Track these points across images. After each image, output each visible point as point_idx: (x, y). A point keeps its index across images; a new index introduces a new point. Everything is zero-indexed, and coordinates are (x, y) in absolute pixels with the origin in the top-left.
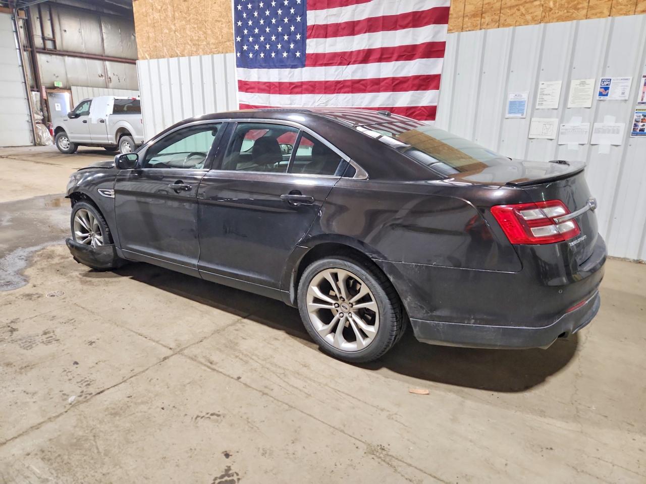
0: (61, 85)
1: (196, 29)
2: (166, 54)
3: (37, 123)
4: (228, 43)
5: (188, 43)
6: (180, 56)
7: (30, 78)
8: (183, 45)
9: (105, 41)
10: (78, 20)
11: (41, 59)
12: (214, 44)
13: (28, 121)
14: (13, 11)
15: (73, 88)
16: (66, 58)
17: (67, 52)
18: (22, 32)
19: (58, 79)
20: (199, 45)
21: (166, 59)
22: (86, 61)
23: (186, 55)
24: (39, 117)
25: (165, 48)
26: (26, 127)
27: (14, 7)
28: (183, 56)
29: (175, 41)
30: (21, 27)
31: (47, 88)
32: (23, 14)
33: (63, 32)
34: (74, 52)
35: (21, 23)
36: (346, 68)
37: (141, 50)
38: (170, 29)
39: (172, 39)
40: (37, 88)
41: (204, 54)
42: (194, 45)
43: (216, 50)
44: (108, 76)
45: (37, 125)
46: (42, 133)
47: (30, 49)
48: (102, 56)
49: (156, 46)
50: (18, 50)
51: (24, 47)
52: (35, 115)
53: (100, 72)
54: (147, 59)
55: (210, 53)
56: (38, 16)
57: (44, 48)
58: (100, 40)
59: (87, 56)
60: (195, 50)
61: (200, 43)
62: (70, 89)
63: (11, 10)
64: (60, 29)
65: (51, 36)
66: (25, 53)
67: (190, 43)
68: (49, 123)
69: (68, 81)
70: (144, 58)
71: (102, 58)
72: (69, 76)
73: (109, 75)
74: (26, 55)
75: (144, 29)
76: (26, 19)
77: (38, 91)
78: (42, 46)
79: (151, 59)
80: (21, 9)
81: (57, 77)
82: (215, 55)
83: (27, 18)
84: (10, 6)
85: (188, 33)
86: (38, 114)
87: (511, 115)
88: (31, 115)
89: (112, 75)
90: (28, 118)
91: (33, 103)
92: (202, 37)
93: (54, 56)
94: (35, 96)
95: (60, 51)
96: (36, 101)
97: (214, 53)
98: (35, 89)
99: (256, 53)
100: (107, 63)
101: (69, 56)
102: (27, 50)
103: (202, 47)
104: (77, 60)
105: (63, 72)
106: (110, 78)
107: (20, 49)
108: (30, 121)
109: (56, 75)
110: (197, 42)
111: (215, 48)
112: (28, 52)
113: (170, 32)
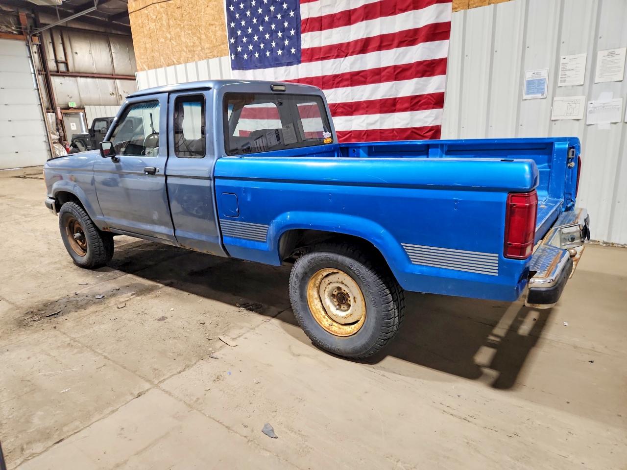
0: (75, 105)
1: (191, 35)
2: (163, 64)
3: (54, 143)
4: (222, 46)
5: (184, 50)
6: (176, 64)
7: (46, 100)
8: (179, 53)
9: (114, 61)
10: (88, 41)
11: (55, 81)
12: (209, 49)
13: (45, 142)
14: (27, 37)
15: (87, 108)
16: (79, 79)
17: (79, 73)
18: (36, 57)
19: (72, 99)
20: (194, 51)
21: (163, 68)
22: (97, 80)
23: (182, 62)
24: (55, 137)
25: (162, 58)
26: (44, 147)
27: (28, 34)
28: (179, 63)
29: (171, 49)
30: (36, 53)
31: (62, 109)
32: (36, 40)
33: (75, 54)
34: (86, 73)
35: (35, 49)
36: (343, 61)
37: (139, 62)
38: (166, 38)
39: (168, 48)
40: (52, 109)
41: (200, 59)
42: (189, 51)
43: (211, 54)
44: (118, 93)
45: (54, 145)
46: (59, 152)
47: (44, 73)
48: (112, 75)
49: (153, 57)
50: (33, 75)
51: (39, 71)
52: (52, 135)
53: (111, 90)
54: (145, 70)
55: (205, 58)
56: (50, 41)
57: (58, 72)
58: (110, 60)
59: (98, 76)
60: (191, 56)
61: (195, 50)
62: (83, 108)
63: (25, 38)
64: (72, 52)
65: (63, 59)
66: (40, 77)
67: (185, 50)
68: (66, 142)
69: (81, 102)
70: (142, 70)
71: (113, 77)
72: (82, 96)
73: (120, 93)
74: (40, 78)
75: (141, 40)
76: (40, 45)
77: (53, 112)
78: (55, 69)
79: (149, 69)
80: (35, 35)
81: (71, 97)
82: (210, 60)
83: (40, 43)
84: (24, 33)
85: (183, 39)
86: (54, 134)
87: (530, 96)
88: (48, 136)
89: (123, 92)
90: (45, 139)
91: (49, 123)
92: (197, 43)
93: (67, 78)
94: (51, 117)
95: (72, 73)
96: (52, 122)
97: (209, 58)
98: (51, 110)
99: (251, 54)
100: (118, 81)
101: (81, 77)
102: (42, 74)
103: (197, 52)
104: (89, 80)
105: (76, 92)
106: (121, 96)
107: (35, 74)
108: (47, 141)
109: (70, 96)
110: (192, 49)
111: (210, 53)
112: (43, 76)
113: (165, 41)
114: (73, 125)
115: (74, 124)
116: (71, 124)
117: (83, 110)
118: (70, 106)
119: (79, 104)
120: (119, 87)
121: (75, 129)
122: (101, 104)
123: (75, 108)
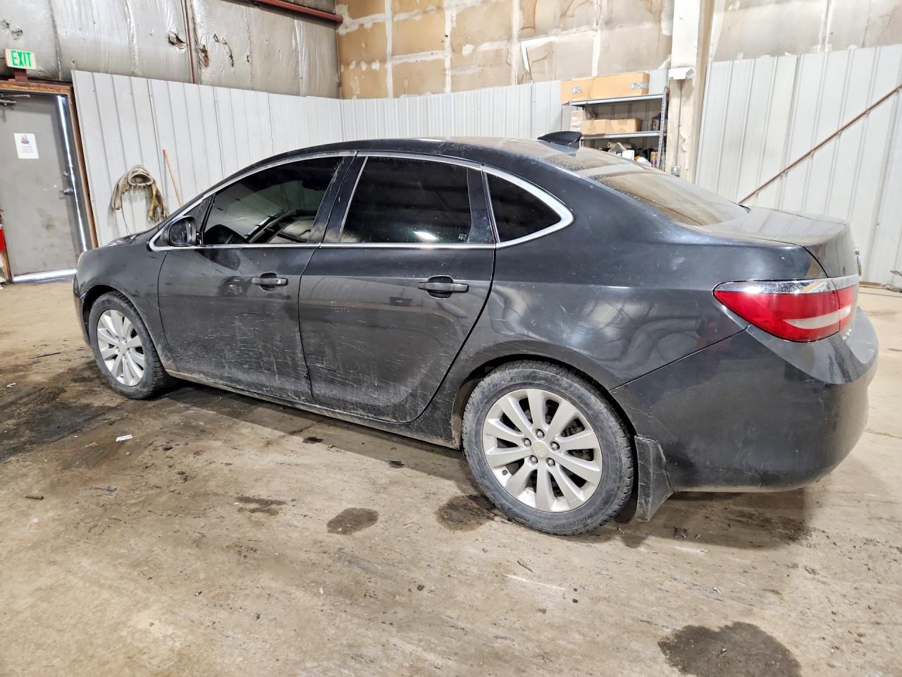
114: (25, 142)
115: (31, 137)
116: (18, 137)
117: (68, 87)
118: (10, 64)
119: (52, 64)
120: (198, 20)
121: (34, 155)
122: (137, 71)
123: (33, 79)
